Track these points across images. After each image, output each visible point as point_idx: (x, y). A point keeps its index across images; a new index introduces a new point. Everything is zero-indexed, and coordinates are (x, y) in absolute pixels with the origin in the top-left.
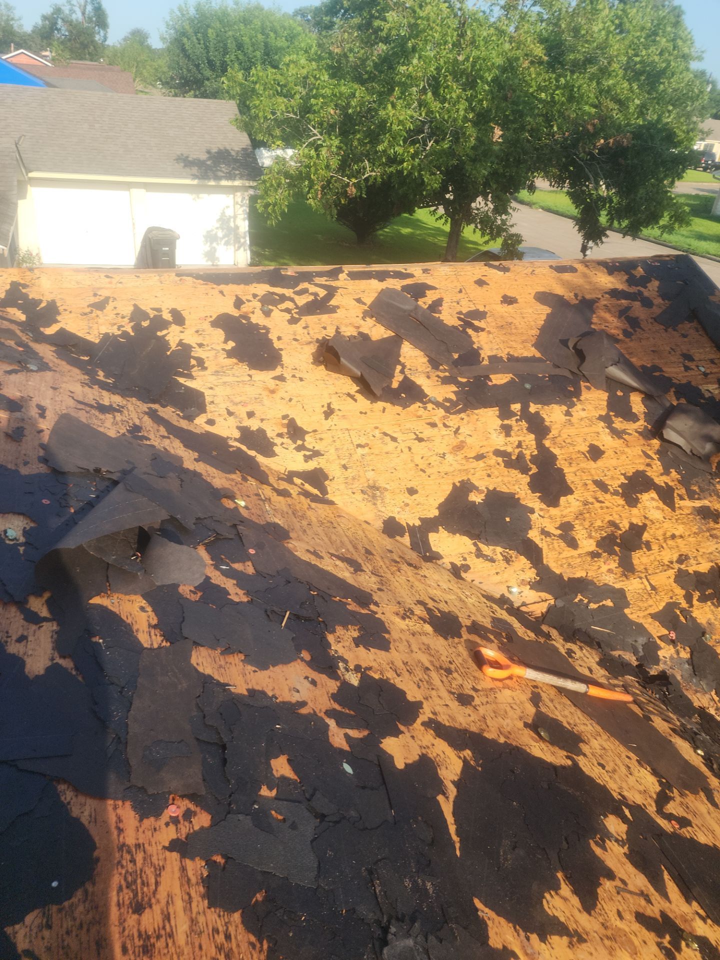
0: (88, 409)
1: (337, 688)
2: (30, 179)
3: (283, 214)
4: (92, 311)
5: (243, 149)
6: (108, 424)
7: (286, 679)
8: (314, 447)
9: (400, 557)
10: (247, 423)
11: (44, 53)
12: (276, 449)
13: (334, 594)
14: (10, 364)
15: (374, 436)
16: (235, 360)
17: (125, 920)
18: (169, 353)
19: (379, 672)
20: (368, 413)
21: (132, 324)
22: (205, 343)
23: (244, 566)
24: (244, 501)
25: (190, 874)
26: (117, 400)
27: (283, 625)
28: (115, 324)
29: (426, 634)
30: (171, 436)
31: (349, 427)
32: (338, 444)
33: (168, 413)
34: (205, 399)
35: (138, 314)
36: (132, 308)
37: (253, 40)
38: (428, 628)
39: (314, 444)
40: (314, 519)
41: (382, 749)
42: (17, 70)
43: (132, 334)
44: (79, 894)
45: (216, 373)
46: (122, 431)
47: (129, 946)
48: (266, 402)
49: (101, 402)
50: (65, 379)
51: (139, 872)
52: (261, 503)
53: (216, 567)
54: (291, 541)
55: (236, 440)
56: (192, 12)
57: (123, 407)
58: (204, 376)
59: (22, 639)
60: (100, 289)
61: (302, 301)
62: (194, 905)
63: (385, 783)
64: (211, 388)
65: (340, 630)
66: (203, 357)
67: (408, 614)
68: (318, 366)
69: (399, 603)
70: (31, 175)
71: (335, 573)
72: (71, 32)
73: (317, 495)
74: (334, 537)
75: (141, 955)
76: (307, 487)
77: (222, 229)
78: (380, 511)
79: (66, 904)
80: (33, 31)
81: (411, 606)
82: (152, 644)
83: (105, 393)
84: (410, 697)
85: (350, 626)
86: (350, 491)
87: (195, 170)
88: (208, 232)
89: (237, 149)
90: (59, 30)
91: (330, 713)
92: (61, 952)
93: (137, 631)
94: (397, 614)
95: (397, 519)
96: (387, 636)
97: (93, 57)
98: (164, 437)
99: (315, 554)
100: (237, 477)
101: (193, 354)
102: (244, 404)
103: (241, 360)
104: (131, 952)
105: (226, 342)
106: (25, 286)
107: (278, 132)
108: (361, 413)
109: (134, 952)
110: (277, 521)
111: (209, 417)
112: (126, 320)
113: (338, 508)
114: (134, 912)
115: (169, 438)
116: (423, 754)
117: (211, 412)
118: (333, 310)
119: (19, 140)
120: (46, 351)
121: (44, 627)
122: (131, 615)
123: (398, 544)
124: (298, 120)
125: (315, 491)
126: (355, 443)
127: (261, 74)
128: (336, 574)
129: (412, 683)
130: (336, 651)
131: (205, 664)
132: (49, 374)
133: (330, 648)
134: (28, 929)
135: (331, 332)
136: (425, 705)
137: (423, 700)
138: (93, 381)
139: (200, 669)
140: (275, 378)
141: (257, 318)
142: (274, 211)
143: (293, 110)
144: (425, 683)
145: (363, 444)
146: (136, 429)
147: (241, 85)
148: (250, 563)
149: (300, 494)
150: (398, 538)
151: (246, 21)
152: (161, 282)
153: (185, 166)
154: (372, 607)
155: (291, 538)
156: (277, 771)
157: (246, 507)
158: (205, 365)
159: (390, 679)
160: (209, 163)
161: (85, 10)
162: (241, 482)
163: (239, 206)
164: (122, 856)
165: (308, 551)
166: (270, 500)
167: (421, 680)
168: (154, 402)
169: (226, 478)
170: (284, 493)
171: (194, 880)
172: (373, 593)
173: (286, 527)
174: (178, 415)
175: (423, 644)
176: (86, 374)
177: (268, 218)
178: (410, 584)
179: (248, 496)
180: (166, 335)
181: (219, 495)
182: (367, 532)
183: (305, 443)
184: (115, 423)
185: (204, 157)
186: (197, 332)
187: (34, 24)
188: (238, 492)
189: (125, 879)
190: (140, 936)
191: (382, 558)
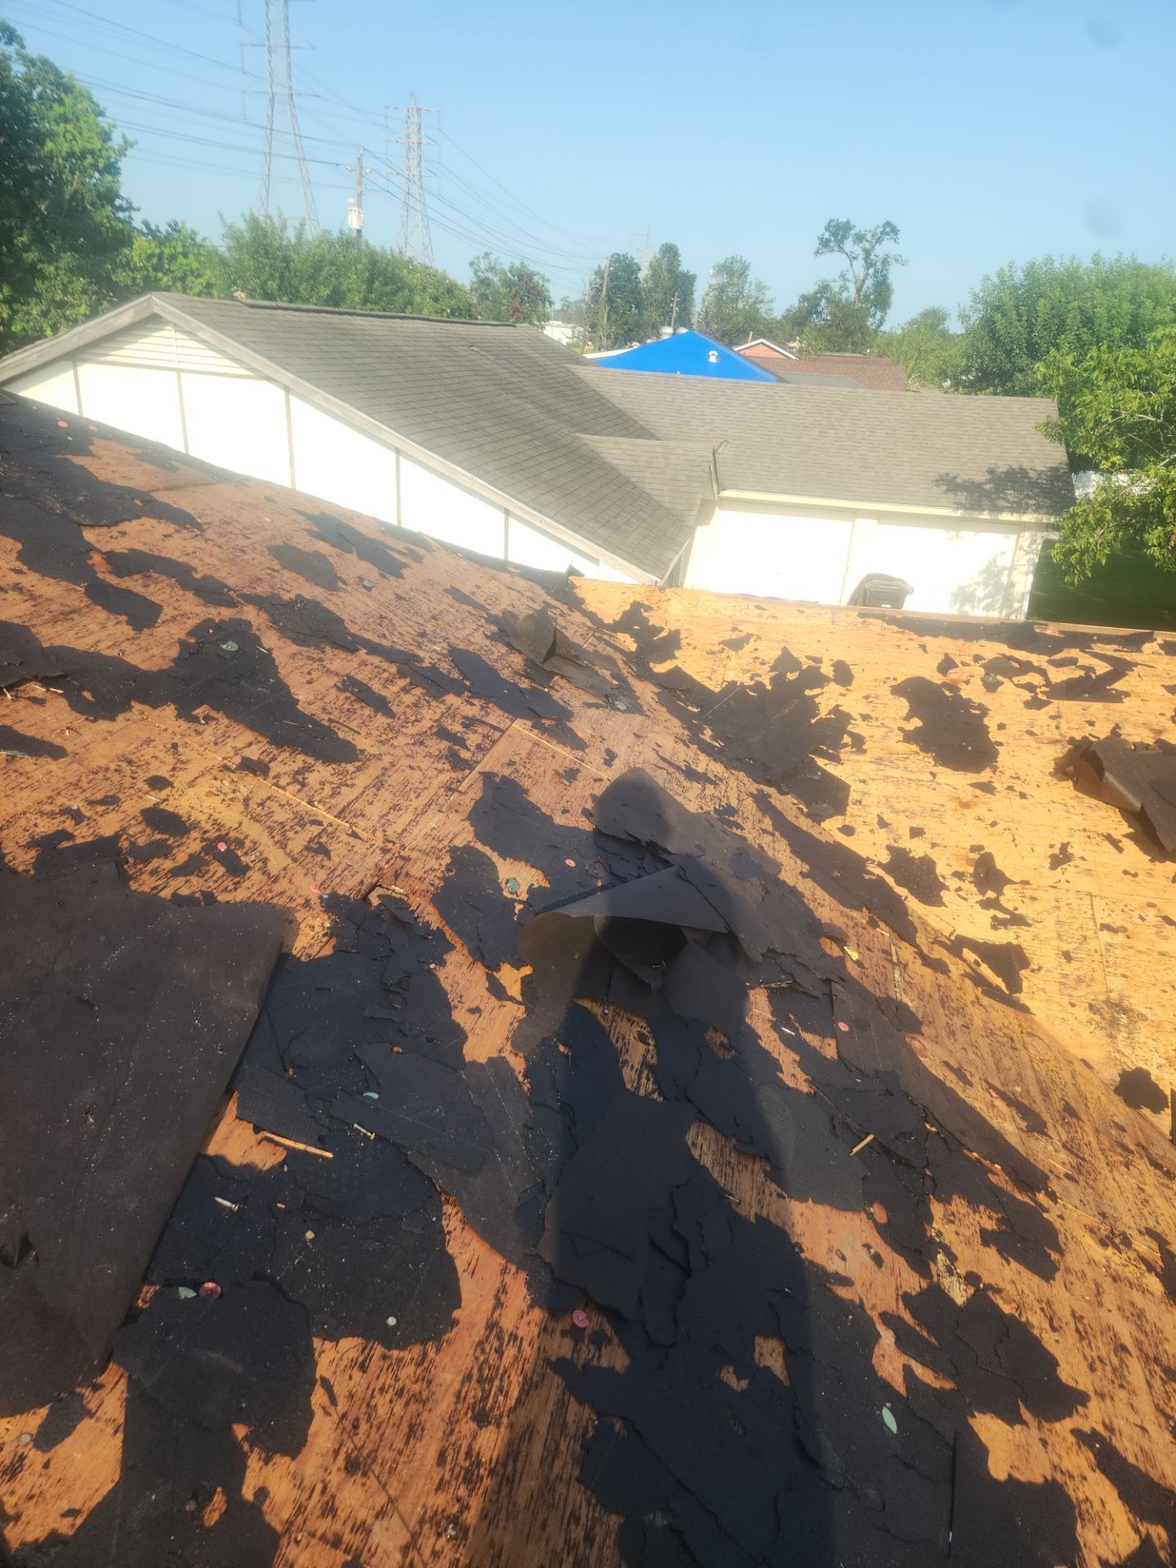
0: (671, 770)
1: (918, 1289)
2: (722, 499)
3: (1096, 567)
4: (723, 650)
5: (1052, 469)
6: (691, 795)
7: (830, 1232)
8: (1016, 909)
9: (1139, 1144)
10: (906, 843)
11: (792, 344)
12: (944, 894)
13: (969, 1145)
14: (595, 696)
15: (1143, 919)
16: (914, 747)
17: (457, 1421)
18: (813, 721)
19: (1014, 1305)
20: (1140, 877)
21: (773, 674)
22: (874, 715)
23: (823, 1042)
24: (859, 953)
25: (571, 1417)
26: (717, 768)
27: (855, 1150)
28: (748, 671)
29: (1145, 1291)
30: (777, 834)
31: (1094, 891)
32: (1064, 914)
33: (787, 804)
34: (848, 795)
35: (786, 660)
36: (779, 653)
37: (1114, 311)
38: (1154, 1283)
39: (1018, 904)
40: (978, 1022)
41: (971, 1428)
42: (749, 364)
43: (769, 687)
44: (416, 1351)
45: (878, 761)
46: (706, 808)
47: (449, 1458)
48: (949, 818)
49: (693, 766)
50: (657, 729)
51: (501, 1371)
52: (889, 966)
53: (776, 1027)
54: (920, 1038)
55: (880, 865)
56: (1019, 277)
57: (721, 780)
58: (858, 761)
59: (475, 1011)
60: (742, 622)
61: (1058, 676)
62: (558, 1463)
63: (952, 1481)
64: (864, 781)
65: (958, 1205)
66: (864, 734)
67: (1117, 1241)
68: (1060, 780)
69: (1104, 1215)
70: (724, 494)
71: (986, 1116)
72: (834, 315)
73: (998, 988)
74: (1006, 1062)
75: (460, 1479)
76: (985, 970)
77: (986, 585)
78: (1119, 1051)
79: (395, 1353)
80: (784, 317)
81: (1128, 1232)
82: (638, 1088)
83: (703, 757)
84: (1065, 1374)
85: (982, 1208)
86: (1066, 1000)
87: (962, 497)
88: (961, 588)
89: (1040, 468)
90: (819, 314)
91: (889, 1319)
92: (364, 1409)
93: (626, 1062)
94: (1092, 1231)
95: (1153, 1078)
96: (1054, 1256)
97: (857, 347)
98: (765, 831)
99: (959, 1073)
100: (861, 917)
101: (849, 728)
102: (911, 815)
103: (925, 748)
104: (448, 1467)
105: (907, 718)
106: (648, 608)
107: (1117, 442)
108: (1126, 872)
109: (452, 1470)
110: (906, 1000)
111: (847, 823)
112: (766, 667)
113: (1033, 1021)
114: (474, 1418)
115: (772, 834)
116: (1054, 1480)
117: (853, 816)
118: (1118, 697)
119: (719, 446)
120: (646, 692)
121: (506, 1009)
122: (624, 1038)
123: (1141, 1121)
124: (1160, 426)
125: (998, 982)
126: (1099, 921)
127: (1105, 356)
128: (987, 1118)
129: (1079, 1356)
130: (939, 1234)
131: (705, 1148)
132: (638, 718)
133: (930, 1223)
134: (338, 1356)
135: (1102, 731)
136: (1094, 1403)
137: (1092, 1394)
138: (695, 739)
139: (696, 1154)
140: (976, 785)
141: (973, 692)
142: (1080, 562)
143: (1153, 409)
144: (1108, 1368)
145: (1116, 925)
146: (730, 810)
147: (1067, 373)
148: (833, 1043)
149: (966, 975)
150: (1146, 1111)
151: (1106, 285)
152: (833, 623)
153: (948, 490)
154: (1042, 1197)
155: (923, 1034)
156: (761, 1354)
157: (859, 963)
158: (864, 747)
159: (1033, 1326)
160: (987, 487)
161: (862, 286)
162: (865, 925)
163: (1023, 553)
164: (488, 1337)
165: (946, 1064)
166: (906, 966)
167: (1101, 1360)
168: (770, 783)
169: (841, 912)
170: (938, 966)
171: (572, 1429)
172: (1052, 1177)
173: (920, 1015)
174: (801, 810)
175: (1133, 1304)
176: (689, 728)
177: (1066, 573)
178: (1143, 1196)
179: (869, 949)
180: (817, 696)
181: (816, 929)
182: (1079, 1079)
183: (1002, 898)
184: (702, 796)
185: (981, 477)
186: (866, 697)
187: (788, 307)
188: (854, 938)
189: (480, 1369)
190: (469, 1454)
191: (1097, 1131)
